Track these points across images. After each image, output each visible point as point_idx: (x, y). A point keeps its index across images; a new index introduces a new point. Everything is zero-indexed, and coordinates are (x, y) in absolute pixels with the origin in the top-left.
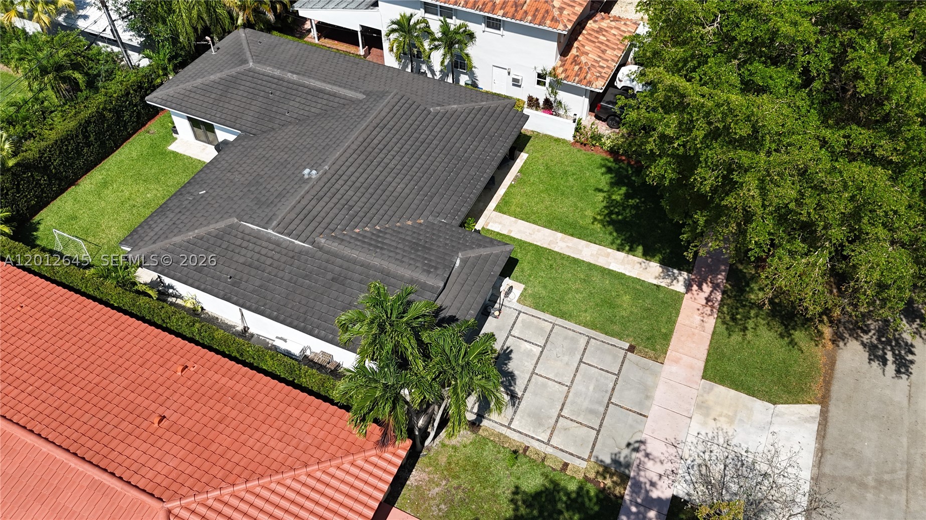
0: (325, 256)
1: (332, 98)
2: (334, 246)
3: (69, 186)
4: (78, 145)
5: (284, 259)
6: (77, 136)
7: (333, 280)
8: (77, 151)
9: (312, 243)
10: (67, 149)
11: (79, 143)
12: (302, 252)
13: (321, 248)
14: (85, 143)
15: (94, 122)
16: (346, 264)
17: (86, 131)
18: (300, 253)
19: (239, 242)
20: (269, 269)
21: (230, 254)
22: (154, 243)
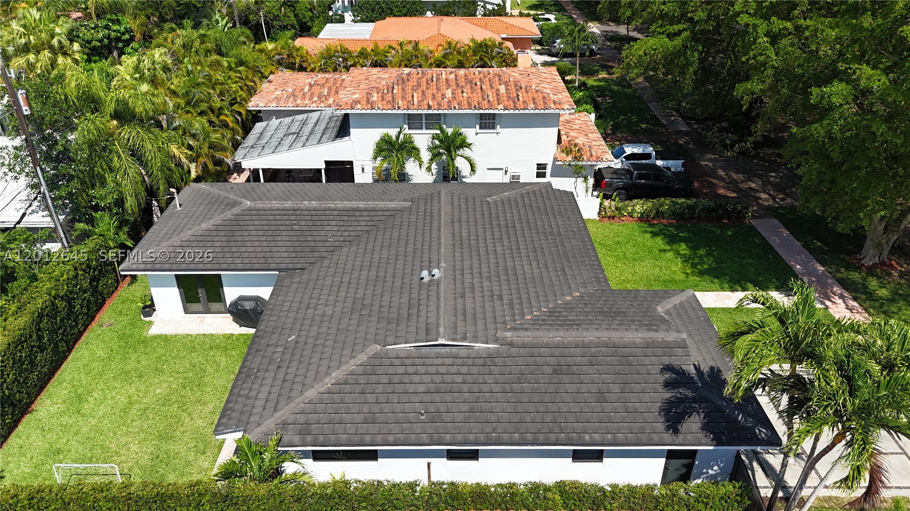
0: (523, 351)
1: (373, 213)
2: (526, 337)
3: (22, 417)
4: (32, 350)
5: (475, 370)
6: (31, 337)
7: (555, 372)
8: (31, 359)
9: (496, 341)
10: (21, 356)
11: (33, 347)
12: (490, 356)
13: (511, 344)
14: (39, 347)
15: (48, 315)
16: (557, 352)
17: (39, 330)
18: (490, 357)
19: (401, 370)
20: (466, 387)
21: (399, 388)
22: (276, 410)
